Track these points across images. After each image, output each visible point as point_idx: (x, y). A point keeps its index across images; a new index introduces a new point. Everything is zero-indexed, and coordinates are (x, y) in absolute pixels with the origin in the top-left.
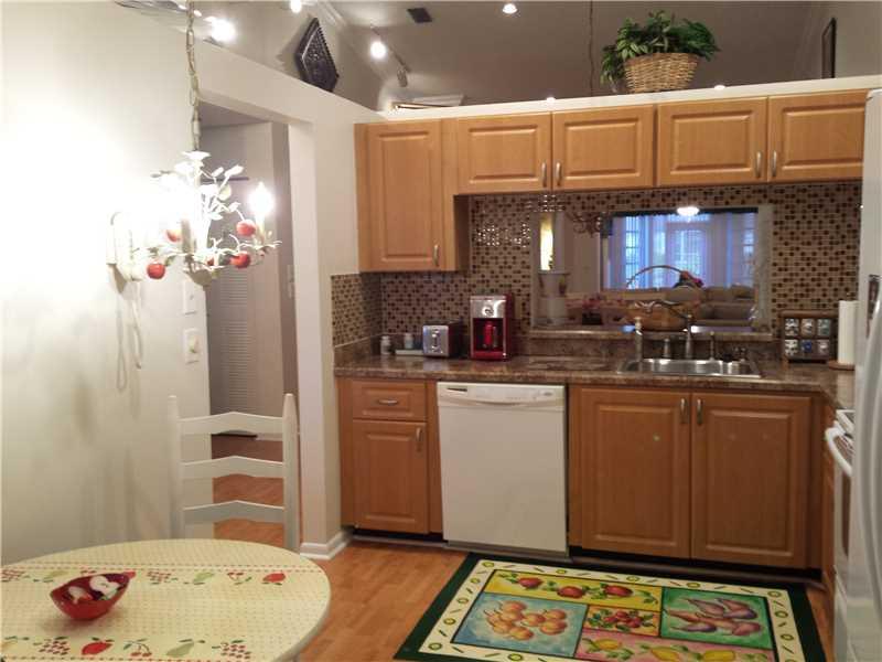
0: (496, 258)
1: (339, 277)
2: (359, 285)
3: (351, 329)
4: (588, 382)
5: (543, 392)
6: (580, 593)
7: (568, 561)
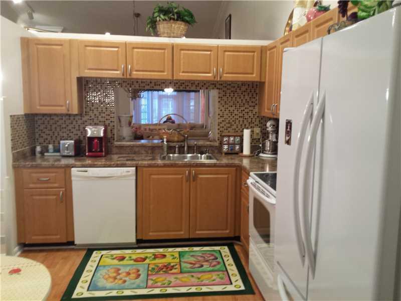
0: (97, 108)
1: (14, 116)
2: (24, 120)
3: (21, 143)
4: (146, 165)
5: (125, 171)
6: (144, 259)
7: (137, 246)
